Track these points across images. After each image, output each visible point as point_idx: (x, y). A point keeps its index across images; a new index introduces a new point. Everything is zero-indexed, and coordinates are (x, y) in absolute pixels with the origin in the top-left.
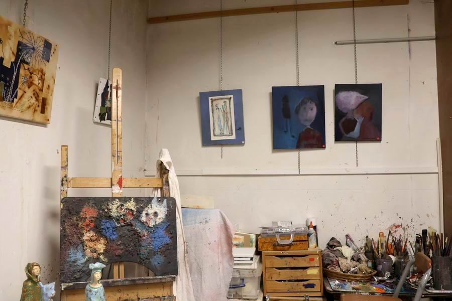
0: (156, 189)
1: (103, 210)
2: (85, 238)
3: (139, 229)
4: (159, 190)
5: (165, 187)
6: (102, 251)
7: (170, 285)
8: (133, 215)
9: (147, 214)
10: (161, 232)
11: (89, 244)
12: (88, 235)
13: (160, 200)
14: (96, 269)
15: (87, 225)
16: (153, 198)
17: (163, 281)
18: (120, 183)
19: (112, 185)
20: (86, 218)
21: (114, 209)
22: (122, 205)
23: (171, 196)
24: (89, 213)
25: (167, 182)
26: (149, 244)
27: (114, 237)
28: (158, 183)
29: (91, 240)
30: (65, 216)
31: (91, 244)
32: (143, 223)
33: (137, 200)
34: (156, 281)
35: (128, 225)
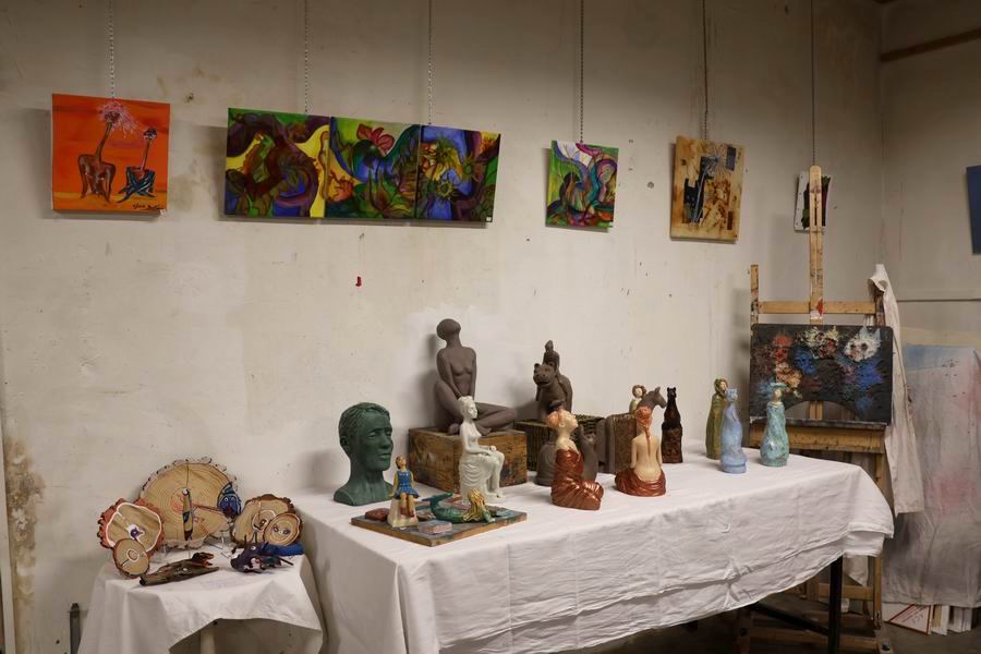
0: (868, 315)
1: (799, 339)
2: (777, 370)
3: (841, 363)
4: (872, 317)
5: (878, 314)
6: (796, 386)
7: (881, 433)
8: (834, 346)
9: (853, 346)
10: (871, 369)
11: (781, 376)
12: (780, 367)
13: (871, 330)
14: (777, 387)
15: (780, 356)
16: (861, 327)
17: (870, 428)
18: (820, 308)
19: (810, 310)
20: (778, 348)
21: (812, 339)
22: (822, 334)
23: (888, 325)
24: (782, 342)
25: (882, 307)
26: (855, 383)
27: (810, 371)
28: (871, 309)
29: (784, 373)
30: (755, 345)
31: (785, 377)
32: (847, 357)
33: (840, 329)
34: (860, 427)
35: (828, 358)
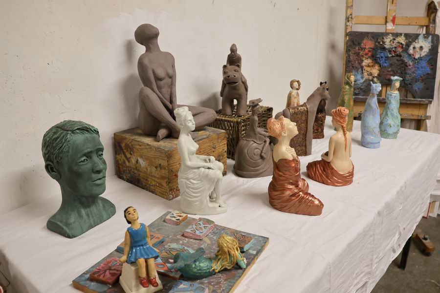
0: (422, 26)
1: (379, 43)
2: (364, 64)
3: (406, 60)
4: (425, 28)
5: (431, 25)
6: (376, 75)
7: (425, 106)
8: (402, 47)
9: (414, 48)
10: (424, 63)
11: (367, 69)
12: (366, 62)
13: (426, 36)
14: (396, 80)
15: (366, 54)
16: (419, 34)
17: (422, 103)
18: (393, 21)
19: (386, 22)
20: (365, 48)
21: (388, 42)
22: (394, 39)
23: (436, 33)
24: (368, 44)
25: (434, 21)
26: (413, 72)
27: (386, 65)
28: (425, 22)
29: (368, 66)
30: (350, 46)
31: (369, 69)
32: (410, 55)
33: (407, 36)
34: (416, 102)
35: (397, 56)
